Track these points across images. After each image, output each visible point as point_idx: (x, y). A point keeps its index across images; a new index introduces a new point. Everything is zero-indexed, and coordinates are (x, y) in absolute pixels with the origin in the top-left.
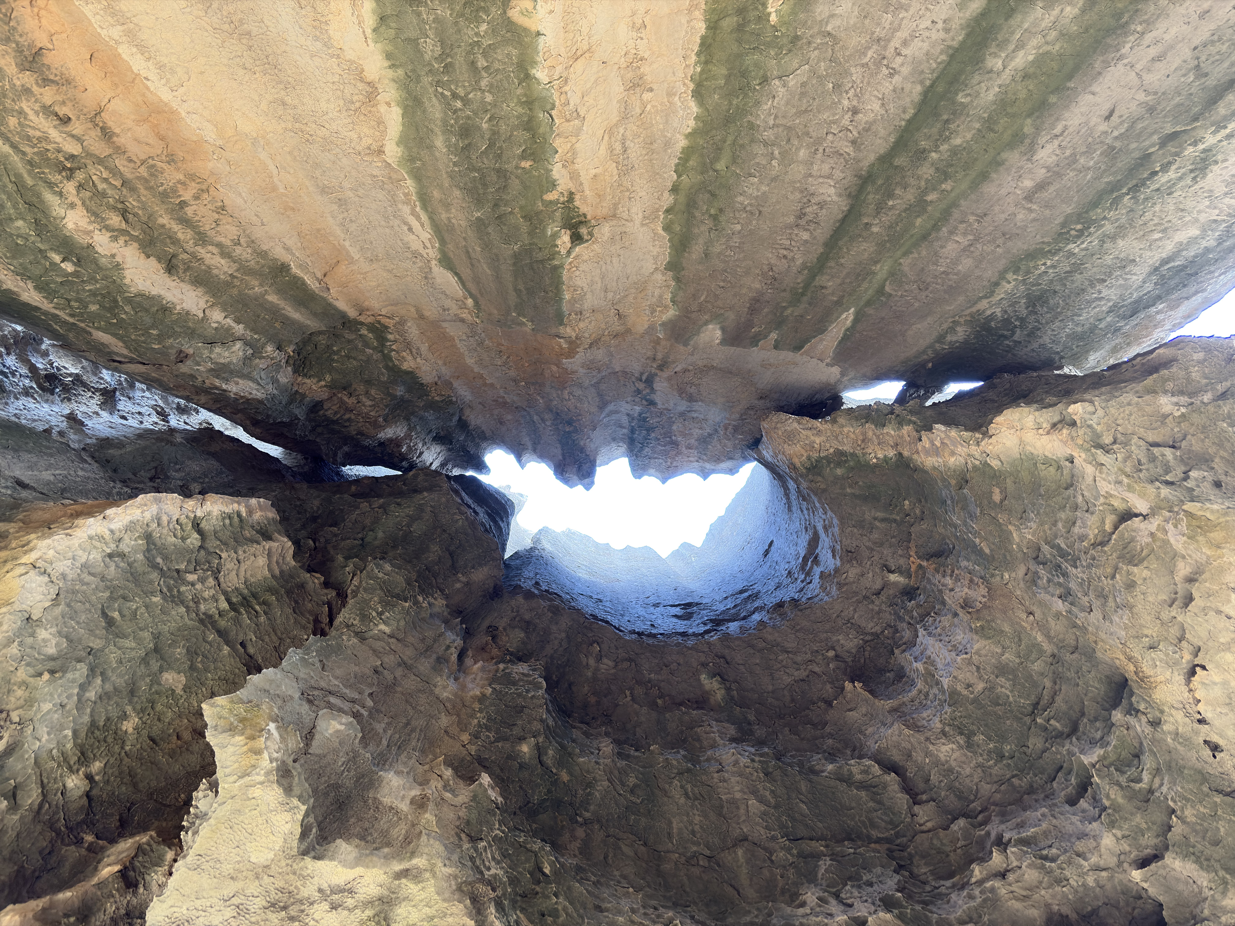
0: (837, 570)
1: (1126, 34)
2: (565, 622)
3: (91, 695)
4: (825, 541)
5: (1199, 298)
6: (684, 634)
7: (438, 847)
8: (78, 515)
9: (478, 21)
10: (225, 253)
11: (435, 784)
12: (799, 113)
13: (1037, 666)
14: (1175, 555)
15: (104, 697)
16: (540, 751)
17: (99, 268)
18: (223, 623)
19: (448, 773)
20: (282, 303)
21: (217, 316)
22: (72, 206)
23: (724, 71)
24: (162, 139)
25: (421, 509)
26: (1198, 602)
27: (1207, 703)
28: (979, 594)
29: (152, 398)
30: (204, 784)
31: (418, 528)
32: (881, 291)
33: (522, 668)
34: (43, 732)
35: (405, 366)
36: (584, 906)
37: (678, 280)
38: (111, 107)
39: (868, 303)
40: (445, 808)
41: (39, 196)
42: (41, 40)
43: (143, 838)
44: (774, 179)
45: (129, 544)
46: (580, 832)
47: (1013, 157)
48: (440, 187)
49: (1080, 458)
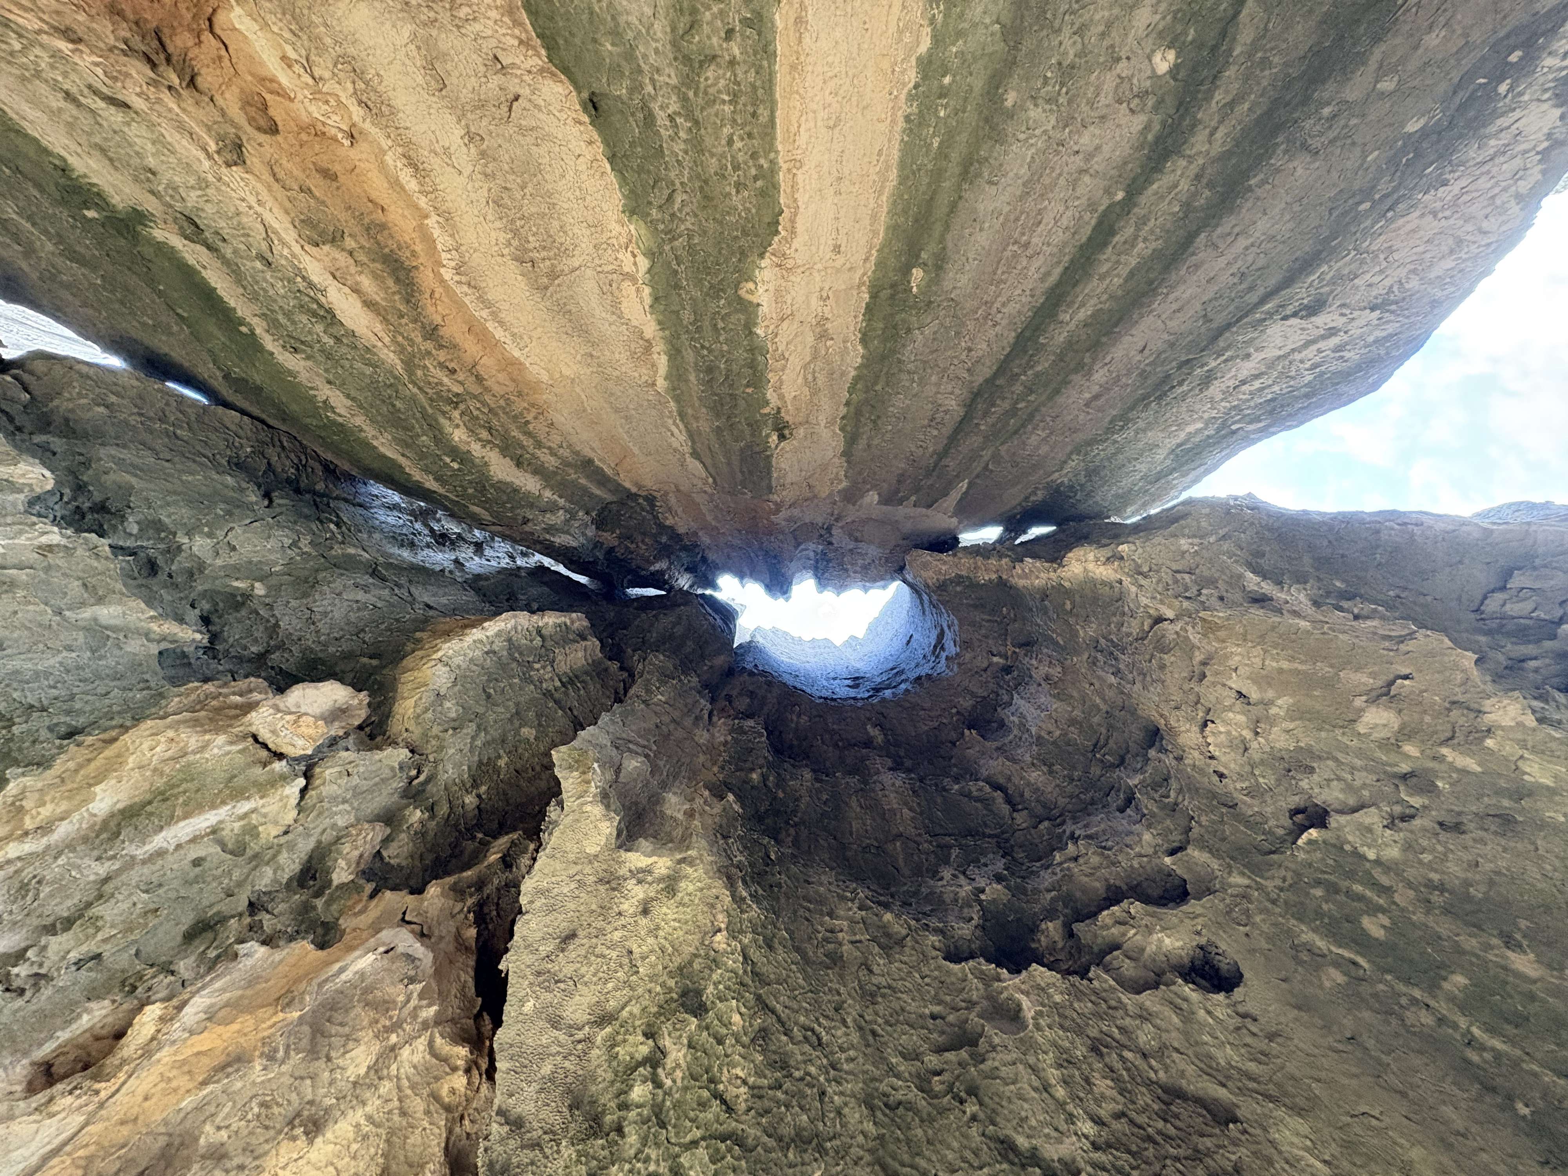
0: (957, 654)
1: (1155, 295)
2: (776, 691)
3: (478, 743)
4: (949, 635)
5: (1202, 469)
6: (854, 698)
7: (703, 843)
8: (466, 627)
9: (719, 298)
10: (553, 454)
11: (699, 801)
12: (932, 352)
13: (1096, 720)
14: (1193, 647)
15: (486, 744)
16: (764, 778)
17: (474, 465)
18: (557, 695)
19: (707, 793)
20: (589, 485)
21: (548, 494)
22: (457, 426)
23: (881, 325)
24: (514, 381)
25: (680, 617)
26: (1209, 678)
27: (1216, 745)
28: (1056, 672)
29: (507, 547)
30: (553, 802)
31: (679, 630)
32: (986, 468)
33: (750, 723)
34: (449, 767)
35: (668, 523)
36: (798, 880)
37: (848, 462)
38: (482, 362)
39: (978, 476)
40: (706, 817)
41: (436, 420)
42: (438, 320)
43: (515, 836)
44: (915, 396)
45: (498, 645)
46: (792, 831)
47: (1076, 378)
48: (693, 406)
49: (1126, 581)
